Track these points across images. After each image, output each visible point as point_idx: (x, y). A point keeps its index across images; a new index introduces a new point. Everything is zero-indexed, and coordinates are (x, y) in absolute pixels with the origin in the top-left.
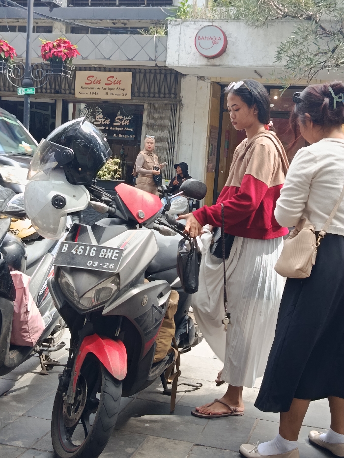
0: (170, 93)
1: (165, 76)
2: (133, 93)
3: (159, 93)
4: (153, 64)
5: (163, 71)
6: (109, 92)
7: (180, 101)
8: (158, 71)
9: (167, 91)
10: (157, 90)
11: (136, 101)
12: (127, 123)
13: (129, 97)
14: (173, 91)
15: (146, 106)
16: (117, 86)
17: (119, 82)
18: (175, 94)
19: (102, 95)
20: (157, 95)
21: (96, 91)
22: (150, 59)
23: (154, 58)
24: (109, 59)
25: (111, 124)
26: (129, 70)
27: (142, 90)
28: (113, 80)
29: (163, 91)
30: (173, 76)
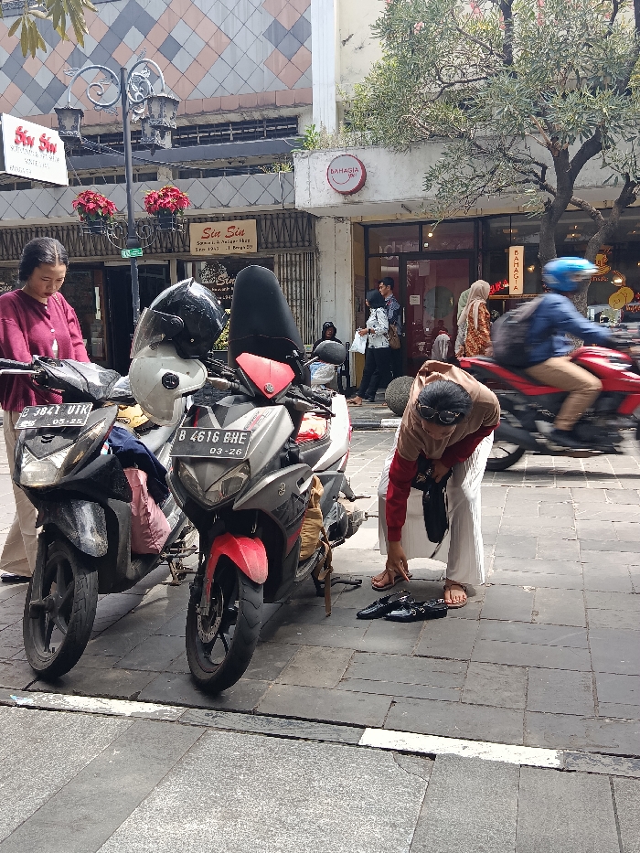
0: (303, 240)
1: (296, 221)
2: (259, 245)
3: (291, 241)
4: (279, 207)
5: (293, 215)
6: (231, 245)
7: (317, 249)
8: (287, 216)
9: (299, 239)
10: (287, 239)
11: (264, 254)
13: (254, 249)
14: (307, 238)
15: (276, 259)
16: (241, 237)
17: (242, 233)
18: (310, 241)
19: (225, 250)
20: (288, 244)
21: (215, 246)
22: (277, 202)
23: (280, 201)
24: (227, 206)
26: (253, 217)
27: (270, 240)
28: (234, 231)
29: (294, 239)
30: (305, 220)
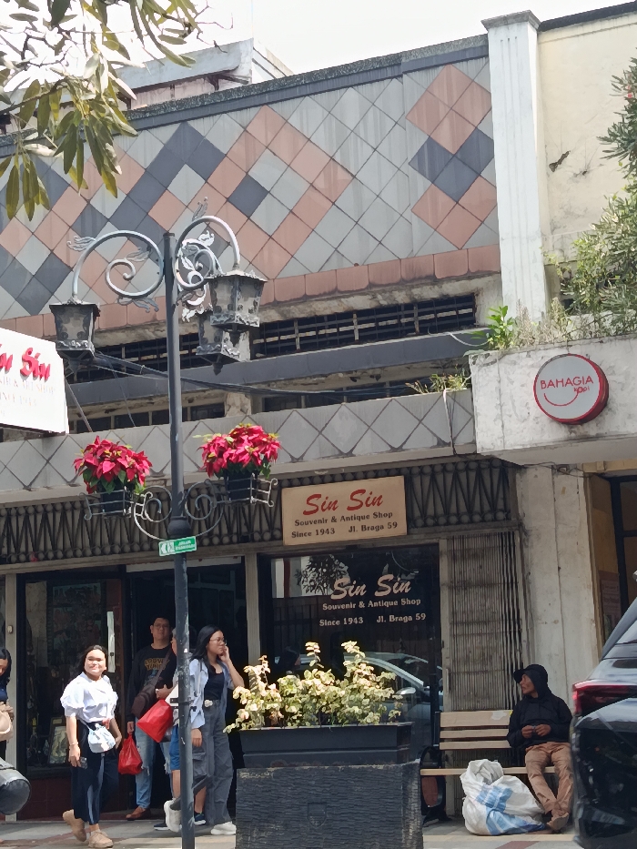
0: (494, 509)
1: (479, 474)
2: (410, 520)
3: (470, 511)
4: (448, 451)
5: (473, 465)
6: (358, 524)
7: (520, 525)
8: (461, 466)
9: (487, 507)
10: (463, 508)
11: (420, 538)
12: (405, 587)
13: (402, 528)
14: (500, 504)
15: (443, 545)
16: (375, 509)
17: (378, 501)
18: (506, 511)
19: (342, 533)
20: (465, 518)
21: (330, 525)
22: (441, 443)
23: (448, 440)
24: (350, 454)
25: (369, 596)
26: (398, 472)
27: (430, 511)
28: (363, 498)
29: (477, 507)
30: (496, 473)
